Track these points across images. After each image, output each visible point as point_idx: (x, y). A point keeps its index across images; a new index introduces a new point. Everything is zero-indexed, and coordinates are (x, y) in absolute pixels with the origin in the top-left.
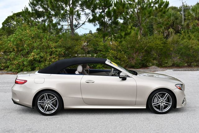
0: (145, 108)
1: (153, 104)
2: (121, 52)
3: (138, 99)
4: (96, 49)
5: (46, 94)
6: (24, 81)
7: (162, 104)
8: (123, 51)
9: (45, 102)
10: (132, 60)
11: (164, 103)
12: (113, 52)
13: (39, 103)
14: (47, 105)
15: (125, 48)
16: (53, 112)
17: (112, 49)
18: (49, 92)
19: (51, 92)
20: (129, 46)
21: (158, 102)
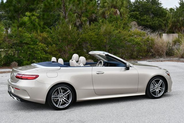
0: (145, 94)
1: (151, 90)
2: (52, 45)
3: (140, 87)
4: (21, 42)
5: (60, 88)
6: (35, 76)
7: (157, 90)
8: (54, 43)
9: (59, 96)
10: (64, 54)
11: (159, 88)
12: (42, 45)
13: (53, 97)
14: (61, 99)
15: (56, 40)
16: (66, 106)
17: (41, 41)
18: (63, 85)
19: (65, 85)
20: (60, 37)
21: (154, 88)
